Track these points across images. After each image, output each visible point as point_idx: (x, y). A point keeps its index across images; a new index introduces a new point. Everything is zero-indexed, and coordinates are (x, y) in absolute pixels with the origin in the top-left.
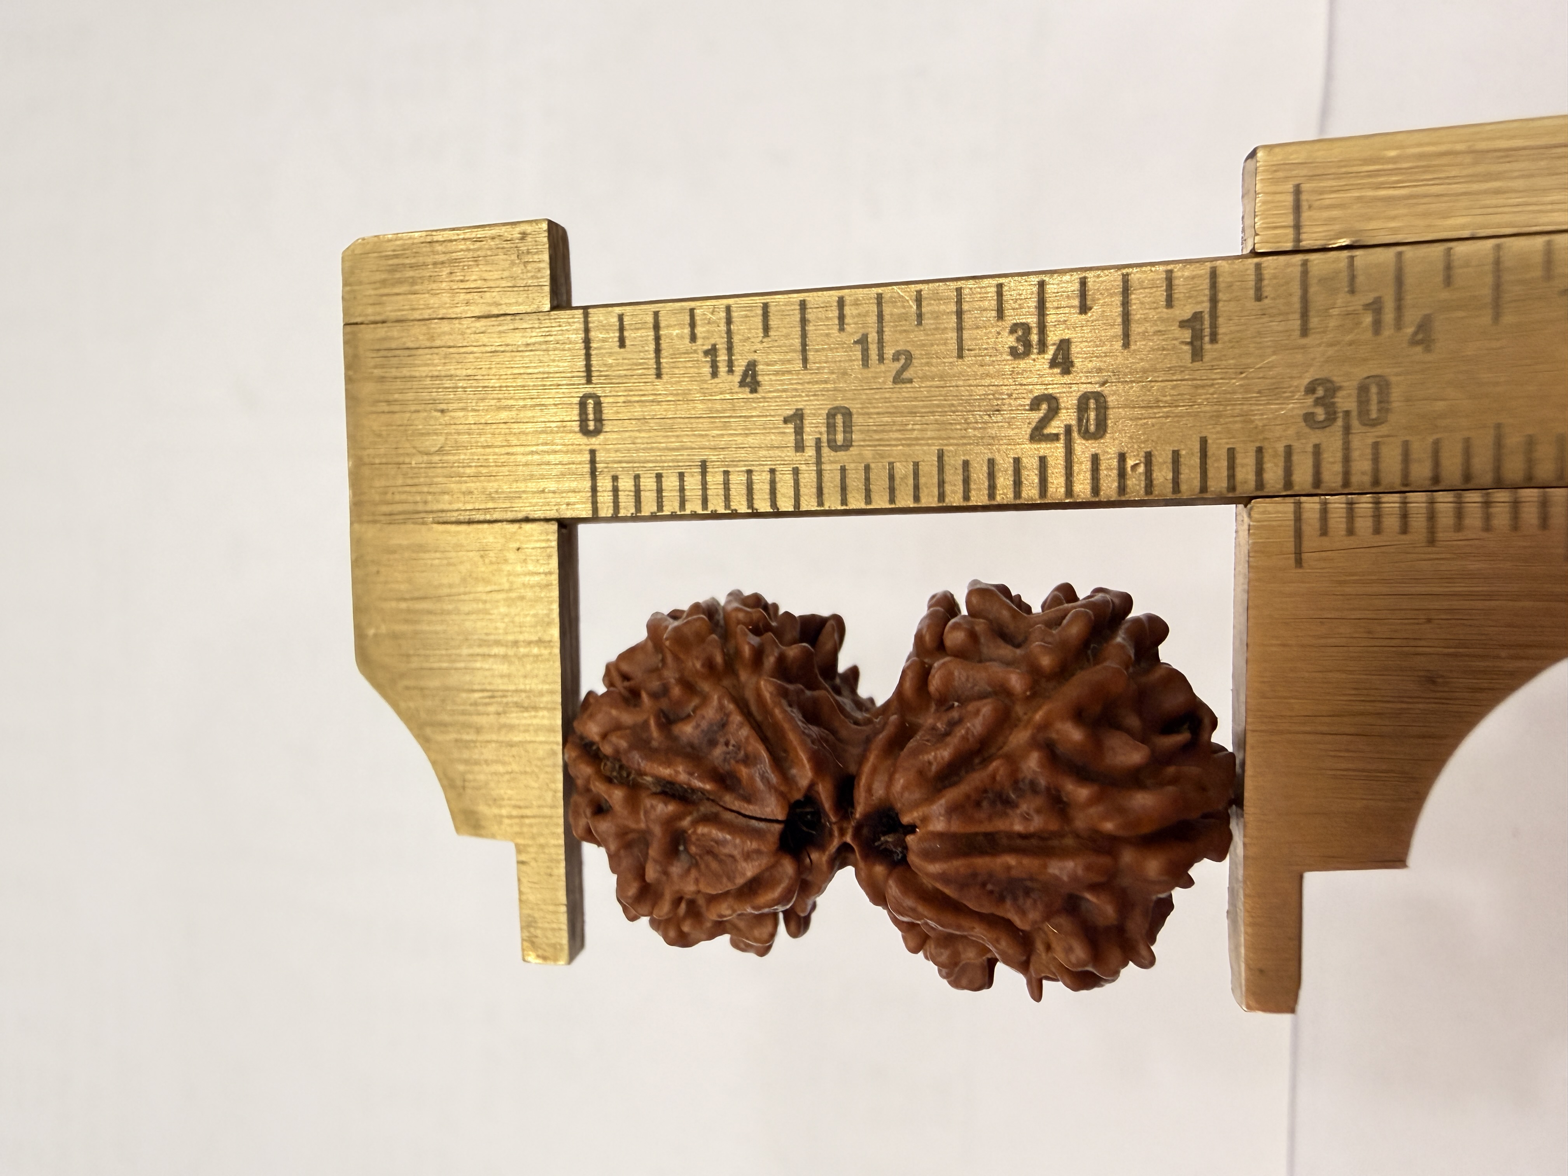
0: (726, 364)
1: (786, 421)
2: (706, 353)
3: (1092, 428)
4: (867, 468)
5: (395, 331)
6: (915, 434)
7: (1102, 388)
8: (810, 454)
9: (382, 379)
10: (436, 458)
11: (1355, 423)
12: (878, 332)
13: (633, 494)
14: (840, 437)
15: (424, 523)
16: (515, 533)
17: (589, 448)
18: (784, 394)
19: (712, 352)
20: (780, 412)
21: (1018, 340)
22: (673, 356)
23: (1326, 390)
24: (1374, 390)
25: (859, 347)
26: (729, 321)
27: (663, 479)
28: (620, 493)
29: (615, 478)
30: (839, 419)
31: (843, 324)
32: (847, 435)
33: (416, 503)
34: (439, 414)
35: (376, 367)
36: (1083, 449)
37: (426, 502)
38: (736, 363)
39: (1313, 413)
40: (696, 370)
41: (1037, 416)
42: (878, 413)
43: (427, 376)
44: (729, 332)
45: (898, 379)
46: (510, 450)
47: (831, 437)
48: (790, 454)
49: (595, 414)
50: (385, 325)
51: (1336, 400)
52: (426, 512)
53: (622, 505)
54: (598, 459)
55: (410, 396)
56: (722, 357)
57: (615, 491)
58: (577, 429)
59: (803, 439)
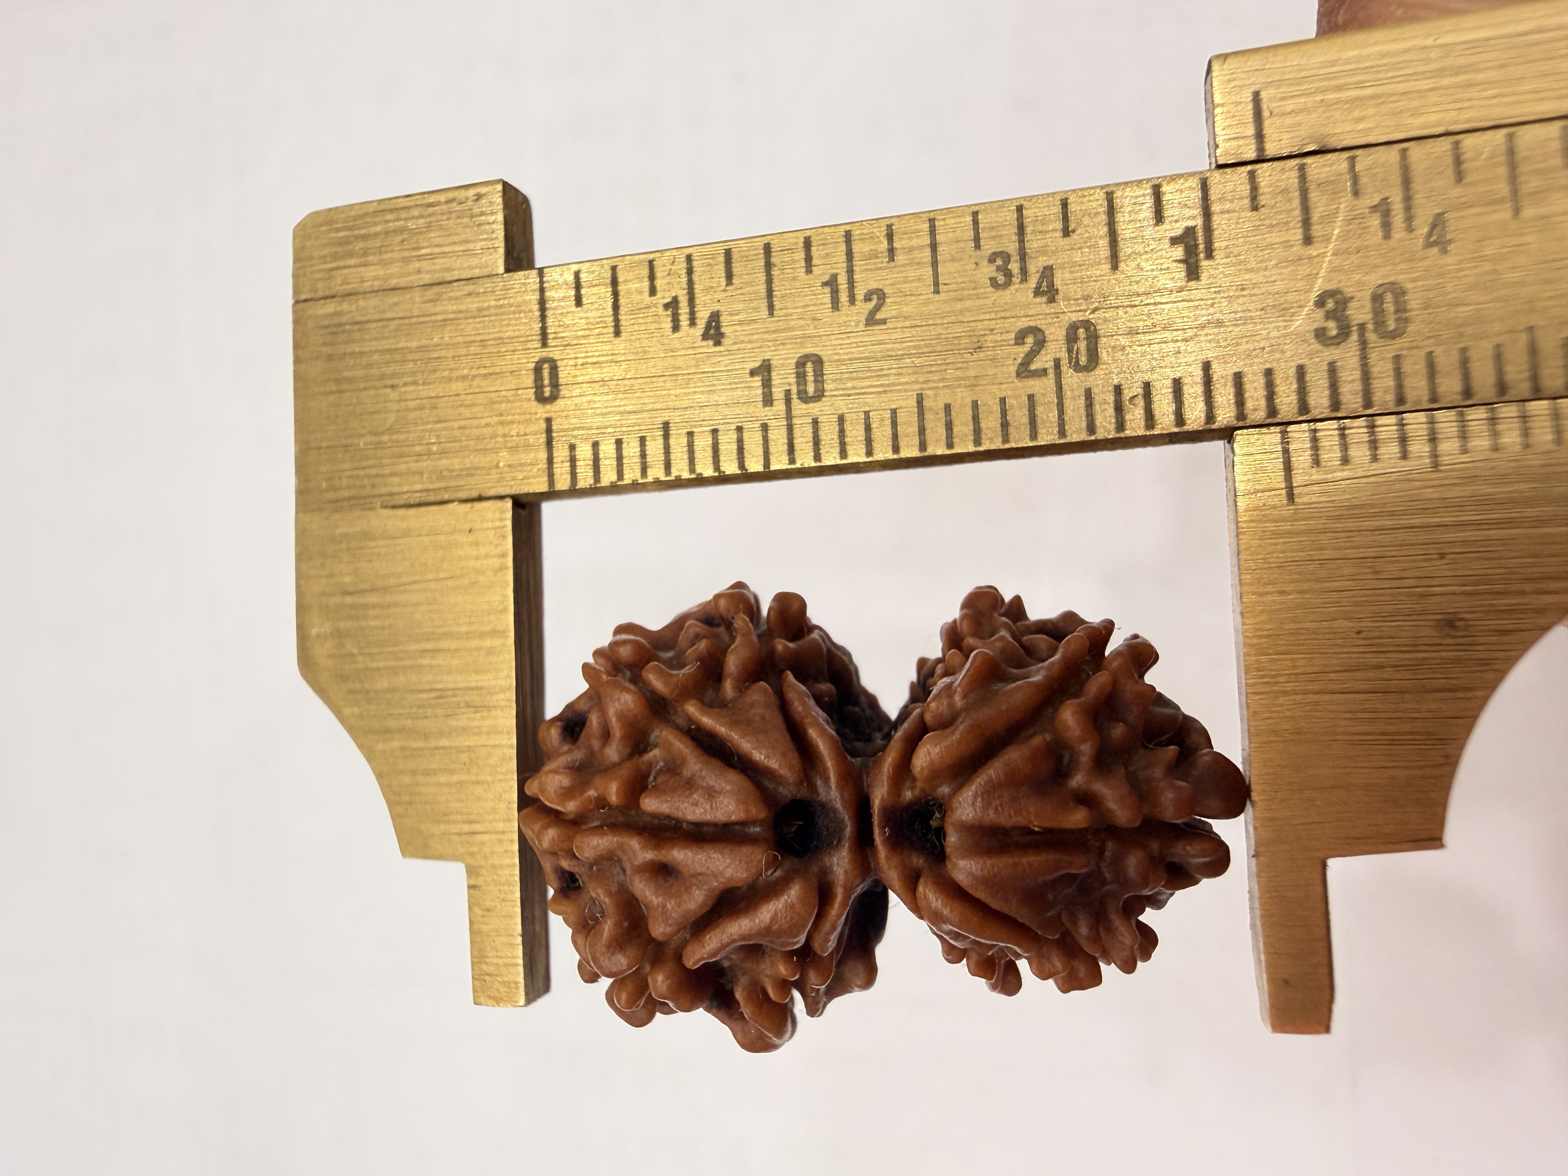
0: (687, 316)
1: (753, 373)
2: (666, 306)
3: (1083, 360)
4: (841, 419)
5: (345, 307)
6: (891, 380)
7: (1091, 316)
8: (779, 408)
9: (330, 358)
10: (385, 438)
11: (1371, 336)
12: (848, 272)
13: (591, 463)
14: (811, 389)
15: (373, 509)
16: (467, 513)
17: (543, 416)
18: (749, 346)
19: (673, 305)
20: (746, 365)
21: (998, 269)
22: (632, 312)
23: (1337, 303)
24: (1389, 298)
25: (827, 290)
26: (690, 271)
27: (624, 445)
28: (578, 463)
29: (572, 448)
30: (809, 368)
31: (811, 266)
32: (820, 384)
33: (363, 487)
34: (388, 390)
35: (325, 344)
36: (1074, 383)
37: (374, 486)
38: (698, 315)
39: (1324, 329)
40: (657, 326)
41: (1022, 351)
42: (850, 359)
43: (376, 351)
44: (690, 283)
45: (871, 320)
46: (462, 423)
47: (801, 388)
48: (758, 410)
49: (551, 379)
50: (334, 300)
51: (1349, 312)
52: (375, 496)
53: (580, 476)
54: (554, 427)
55: (361, 373)
56: (684, 309)
57: (573, 461)
58: (533, 397)
59: (771, 392)
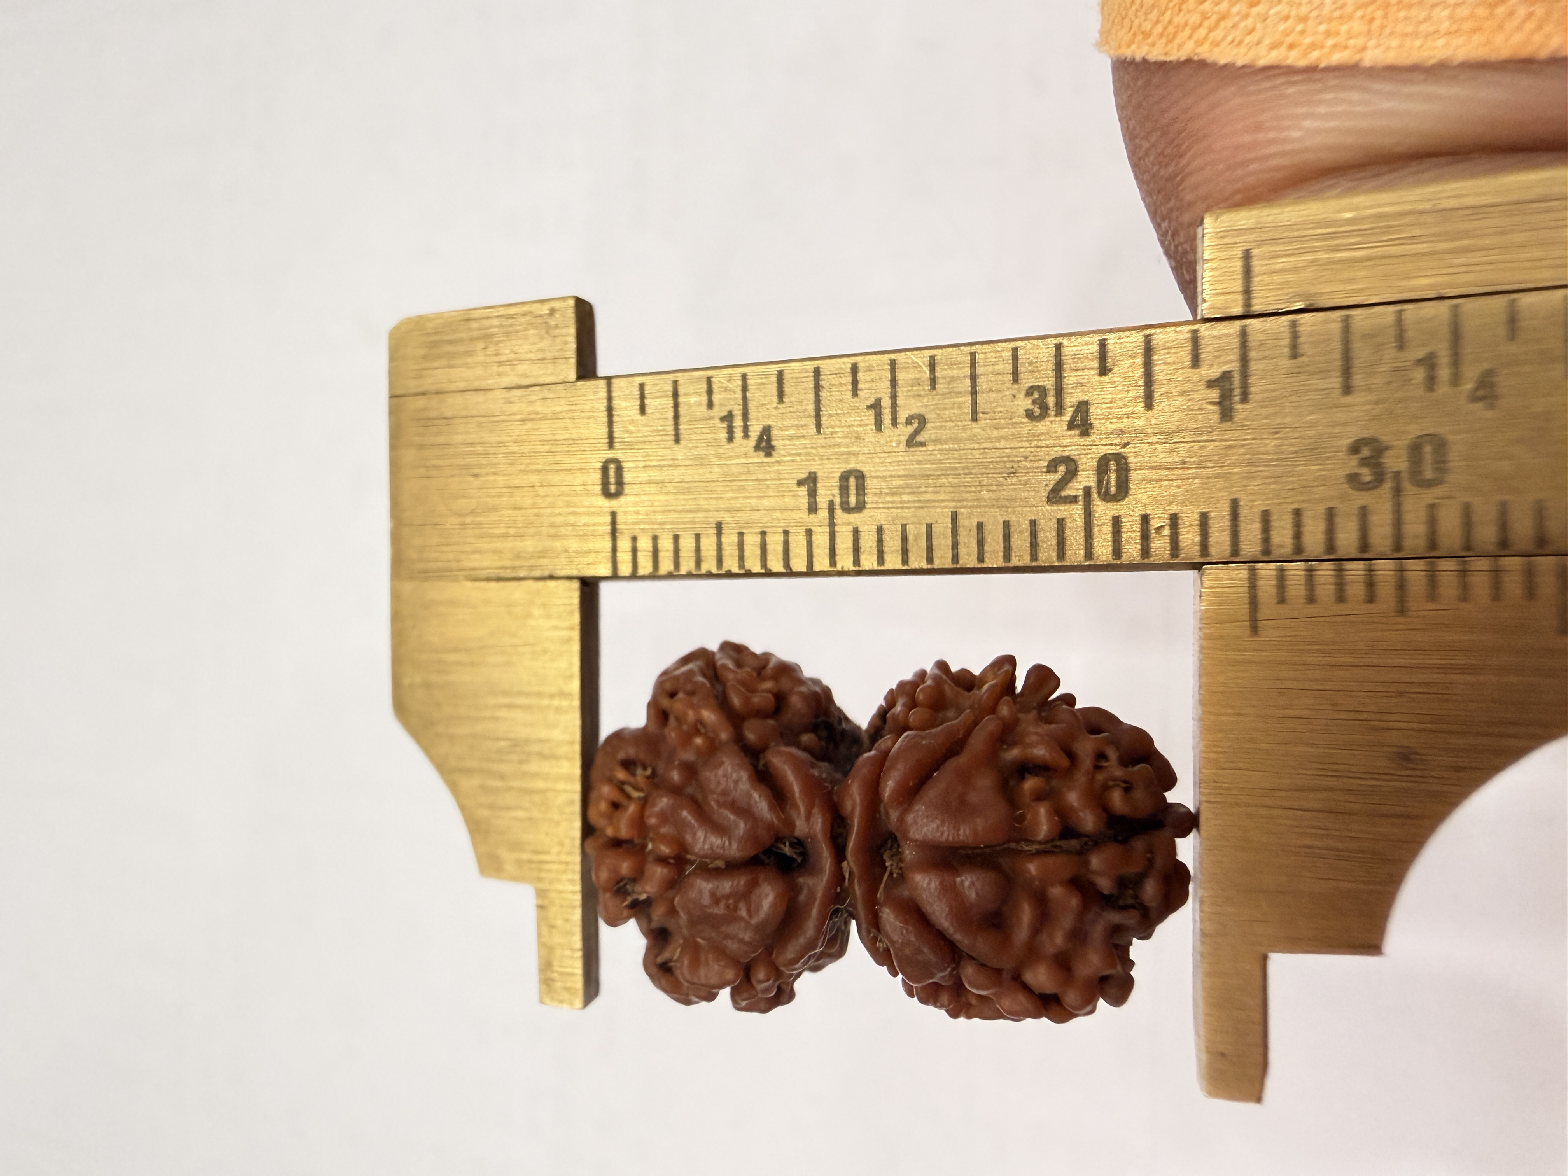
0: (741, 429)
1: (800, 483)
2: (723, 419)
3: (1113, 490)
4: (880, 531)
5: (434, 403)
6: (929, 496)
7: (1122, 450)
8: (823, 516)
9: (422, 446)
10: (469, 519)
11: (1405, 484)
12: (891, 397)
13: (651, 554)
14: (853, 500)
15: (456, 581)
16: (540, 590)
17: (609, 510)
18: (798, 458)
19: (728, 418)
20: (794, 475)
21: (1035, 402)
22: (691, 422)
23: (1372, 450)
24: (1427, 448)
25: (872, 412)
26: (745, 389)
27: (681, 541)
28: (639, 553)
29: (634, 539)
30: (852, 481)
31: (857, 389)
32: (861, 498)
33: (449, 561)
34: (471, 479)
35: (417, 435)
36: (1103, 511)
37: (458, 561)
38: (751, 428)
39: (1357, 474)
40: (714, 436)
41: (1055, 477)
42: (891, 476)
43: (462, 443)
44: (745, 400)
45: (911, 442)
46: (537, 511)
47: (844, 499)
48: (803, 516)
49: (616, 477)
50: (425, 397)
51: (1384, 460)
52: (459, 570)
53: (640, 564)
54: (618, 521)
55: (446, 462)
56: (738, 423)
57: (634, 551)
58: (600, 492)
59: (816, 502)
